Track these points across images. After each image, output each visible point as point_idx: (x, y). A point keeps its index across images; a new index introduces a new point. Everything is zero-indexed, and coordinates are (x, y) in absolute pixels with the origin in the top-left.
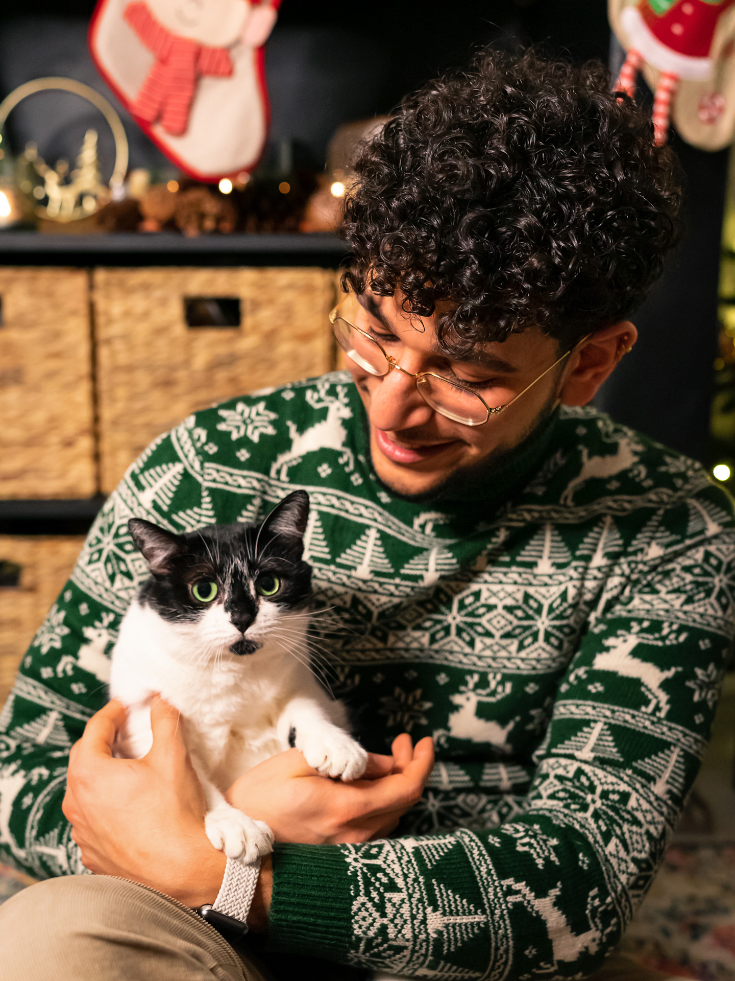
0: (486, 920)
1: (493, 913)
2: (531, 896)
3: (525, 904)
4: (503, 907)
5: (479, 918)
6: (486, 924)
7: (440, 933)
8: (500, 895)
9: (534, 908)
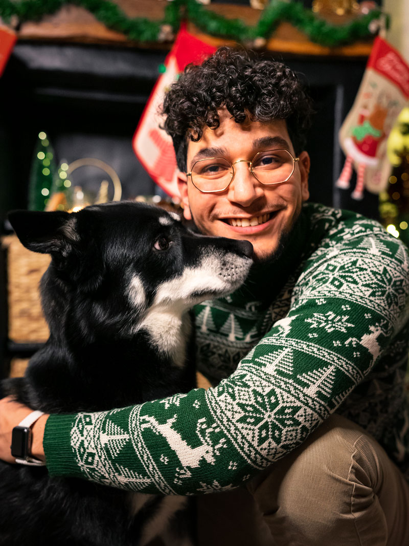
0: (129, 437)
1: (133, 434)
2: (155, 423)
3: (152, 428)
4: (139, 430)
5: (126, 436)
6: (130, 439)
7: (106, 444)
8: (138, 424)
9: (158, 430)
